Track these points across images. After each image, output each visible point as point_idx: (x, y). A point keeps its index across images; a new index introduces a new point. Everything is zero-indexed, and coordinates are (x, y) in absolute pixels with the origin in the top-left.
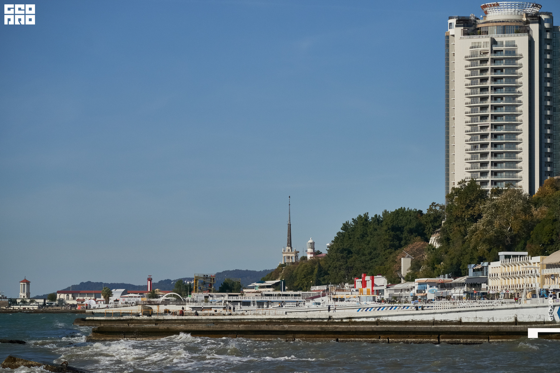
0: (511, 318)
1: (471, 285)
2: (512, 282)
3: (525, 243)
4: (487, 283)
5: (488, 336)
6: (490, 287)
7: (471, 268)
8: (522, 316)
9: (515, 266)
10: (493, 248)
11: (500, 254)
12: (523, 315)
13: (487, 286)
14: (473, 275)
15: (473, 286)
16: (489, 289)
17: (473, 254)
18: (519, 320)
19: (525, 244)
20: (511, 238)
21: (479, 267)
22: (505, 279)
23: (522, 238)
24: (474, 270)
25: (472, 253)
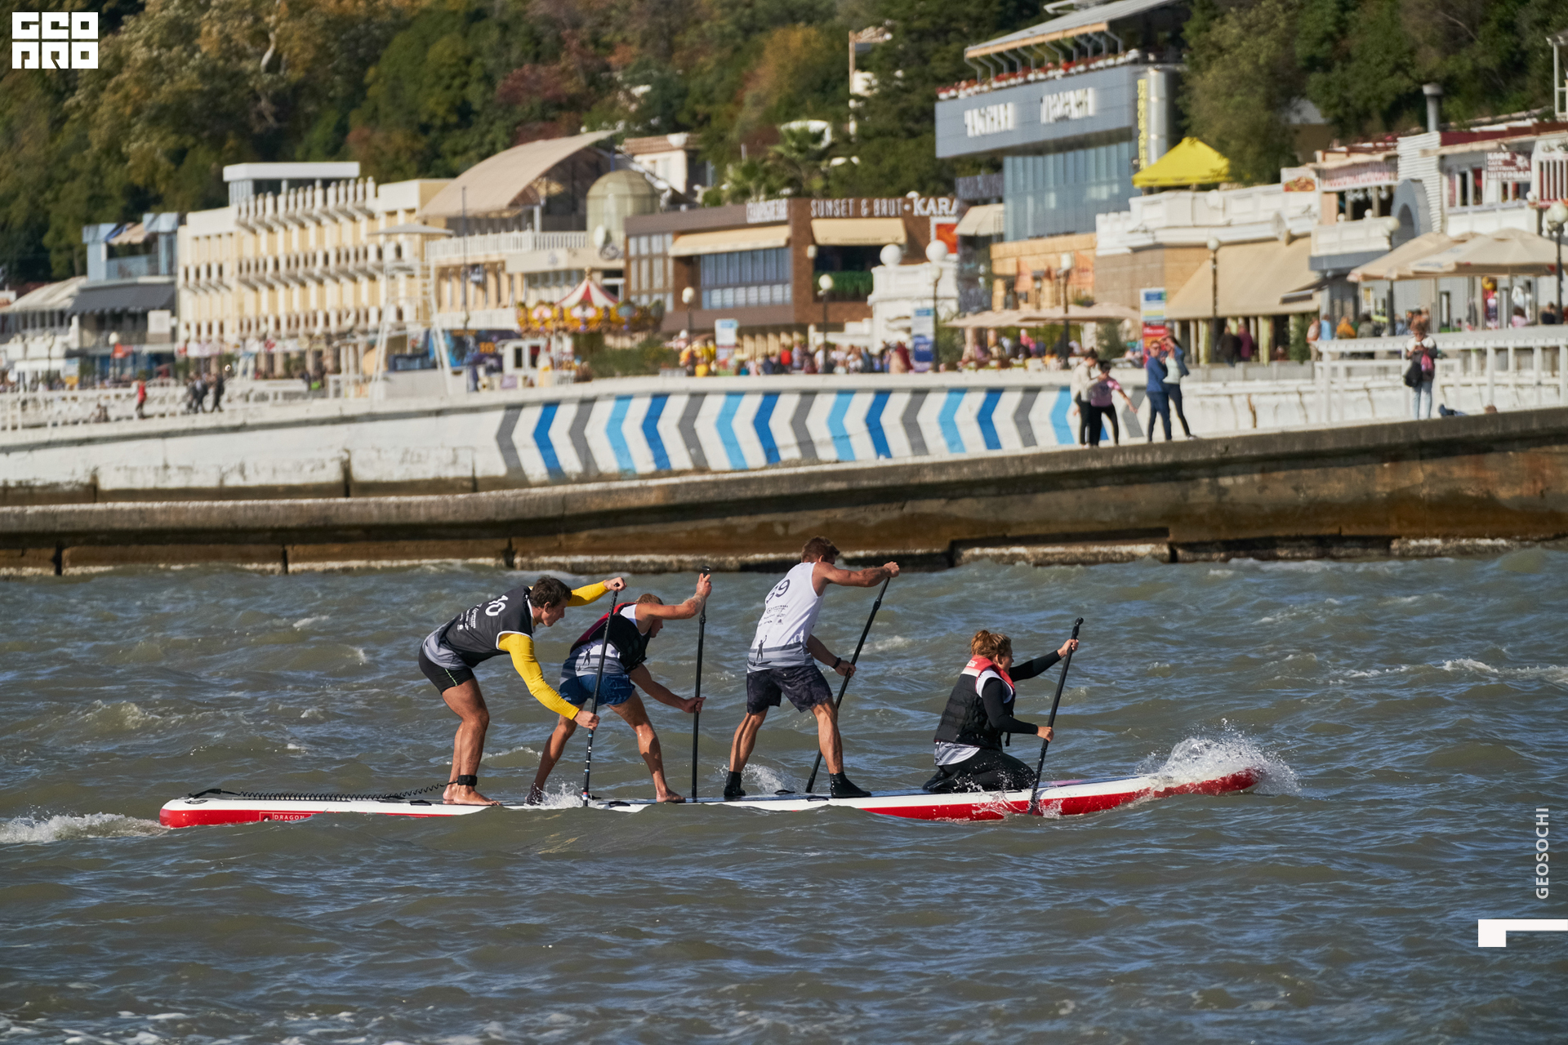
0: (323, 467)
1: (102, 321)
2: (288, 301)
3: (339, 122)
4: (172, 306)
5: (280, 549)
6: (188, 327)
7: (97, 240)
8: (374, 455)
9: (302, 226)
10: (194, 146)
11: (231, 173)
12: (379, 451)
13: (174, 321)
14: (109, 275)
15: (109, 323)
16: (182, 334)
17: (102, 178)
18: (363, 473)
19: (342, 129)
20: (278, 99)
21: (134, 235)
22: (255, 289)
23: (331, 100)
24: (112, 252)
25: (96, 171)
